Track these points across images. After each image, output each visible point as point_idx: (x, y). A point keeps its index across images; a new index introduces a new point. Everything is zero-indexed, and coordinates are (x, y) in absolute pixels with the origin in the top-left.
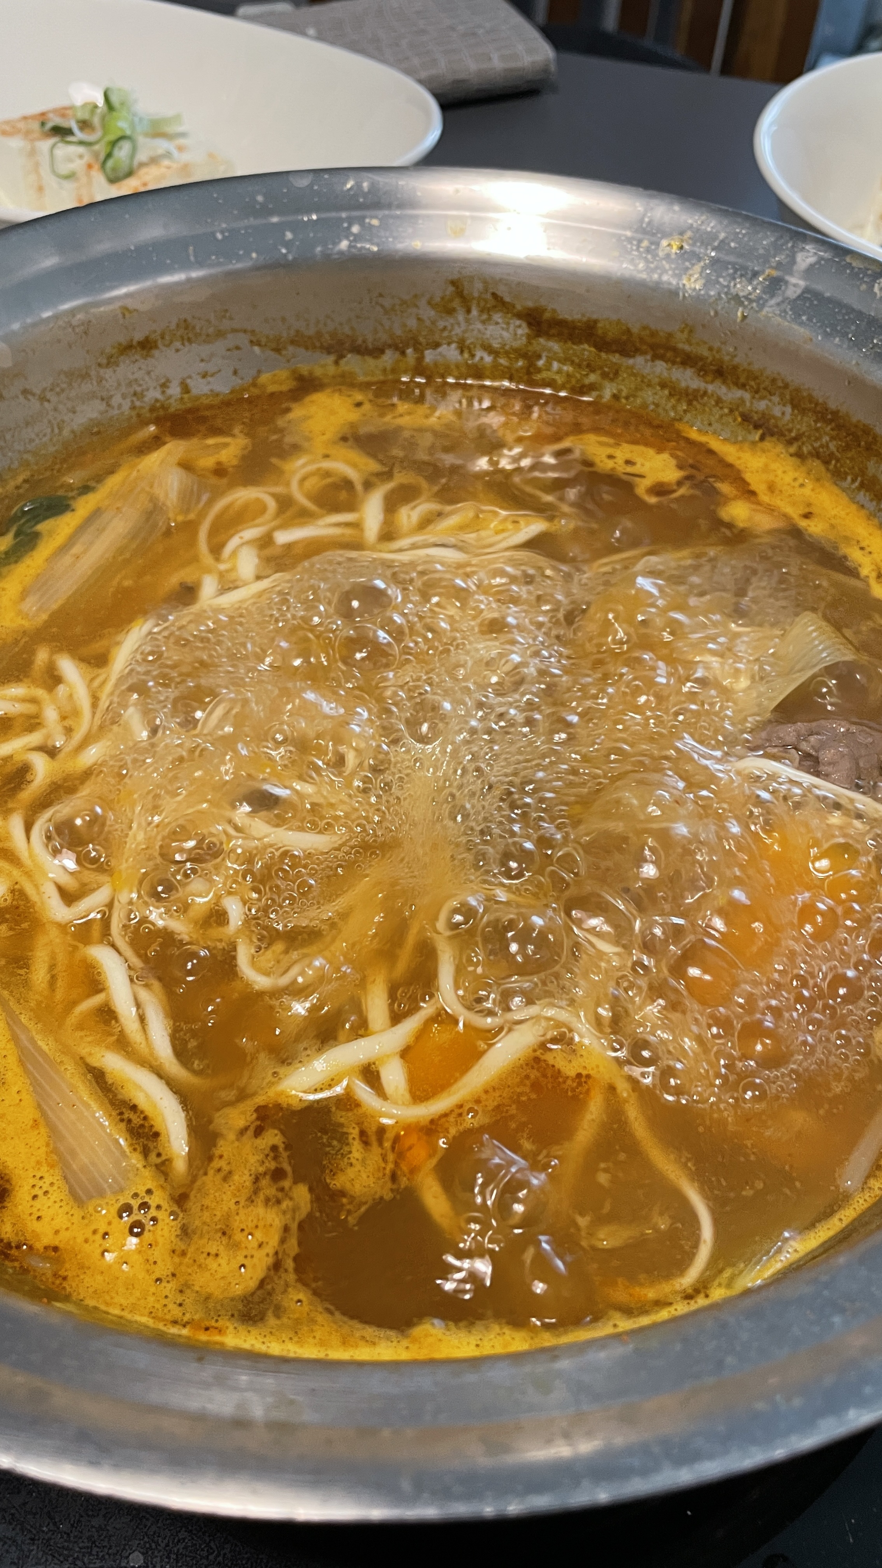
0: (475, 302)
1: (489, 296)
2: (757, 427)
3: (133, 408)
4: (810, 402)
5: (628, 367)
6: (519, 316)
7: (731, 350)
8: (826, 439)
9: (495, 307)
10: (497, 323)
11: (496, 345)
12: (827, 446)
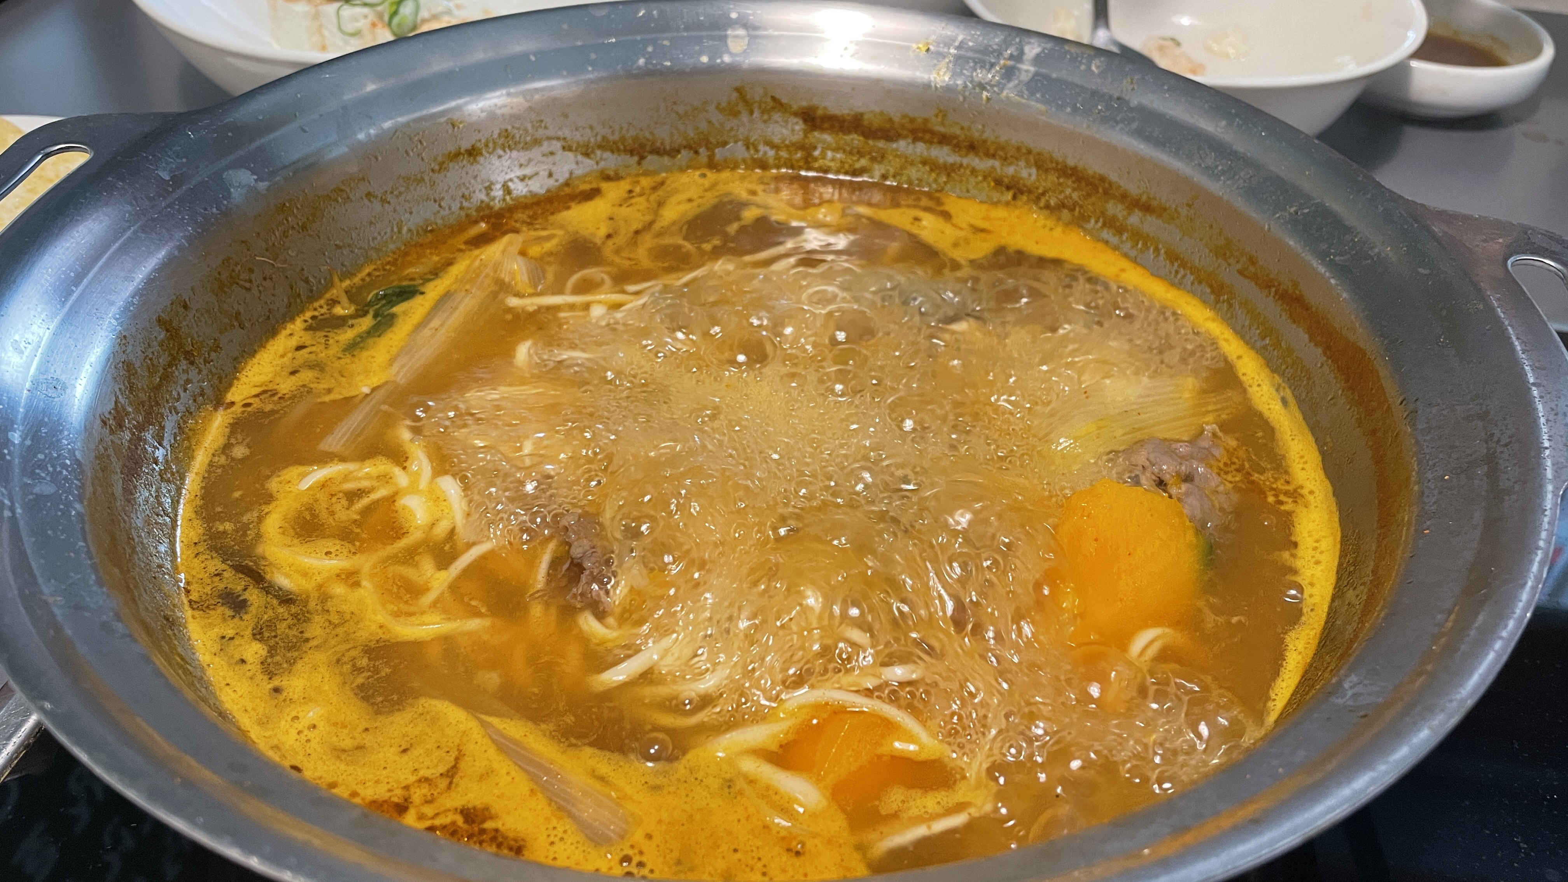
0: (756, 105)
1: (769, 100)
2: (1008, 188)
3: (461, 208)
4: (1052, 162)
5: (892, 150)
6: (796, 114)
7: (980, 127)
8: (1068, 191)
9: (773, 108)
10: (777, 122)
11: (776, 140)
12: (1071, 198)
